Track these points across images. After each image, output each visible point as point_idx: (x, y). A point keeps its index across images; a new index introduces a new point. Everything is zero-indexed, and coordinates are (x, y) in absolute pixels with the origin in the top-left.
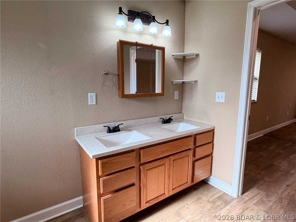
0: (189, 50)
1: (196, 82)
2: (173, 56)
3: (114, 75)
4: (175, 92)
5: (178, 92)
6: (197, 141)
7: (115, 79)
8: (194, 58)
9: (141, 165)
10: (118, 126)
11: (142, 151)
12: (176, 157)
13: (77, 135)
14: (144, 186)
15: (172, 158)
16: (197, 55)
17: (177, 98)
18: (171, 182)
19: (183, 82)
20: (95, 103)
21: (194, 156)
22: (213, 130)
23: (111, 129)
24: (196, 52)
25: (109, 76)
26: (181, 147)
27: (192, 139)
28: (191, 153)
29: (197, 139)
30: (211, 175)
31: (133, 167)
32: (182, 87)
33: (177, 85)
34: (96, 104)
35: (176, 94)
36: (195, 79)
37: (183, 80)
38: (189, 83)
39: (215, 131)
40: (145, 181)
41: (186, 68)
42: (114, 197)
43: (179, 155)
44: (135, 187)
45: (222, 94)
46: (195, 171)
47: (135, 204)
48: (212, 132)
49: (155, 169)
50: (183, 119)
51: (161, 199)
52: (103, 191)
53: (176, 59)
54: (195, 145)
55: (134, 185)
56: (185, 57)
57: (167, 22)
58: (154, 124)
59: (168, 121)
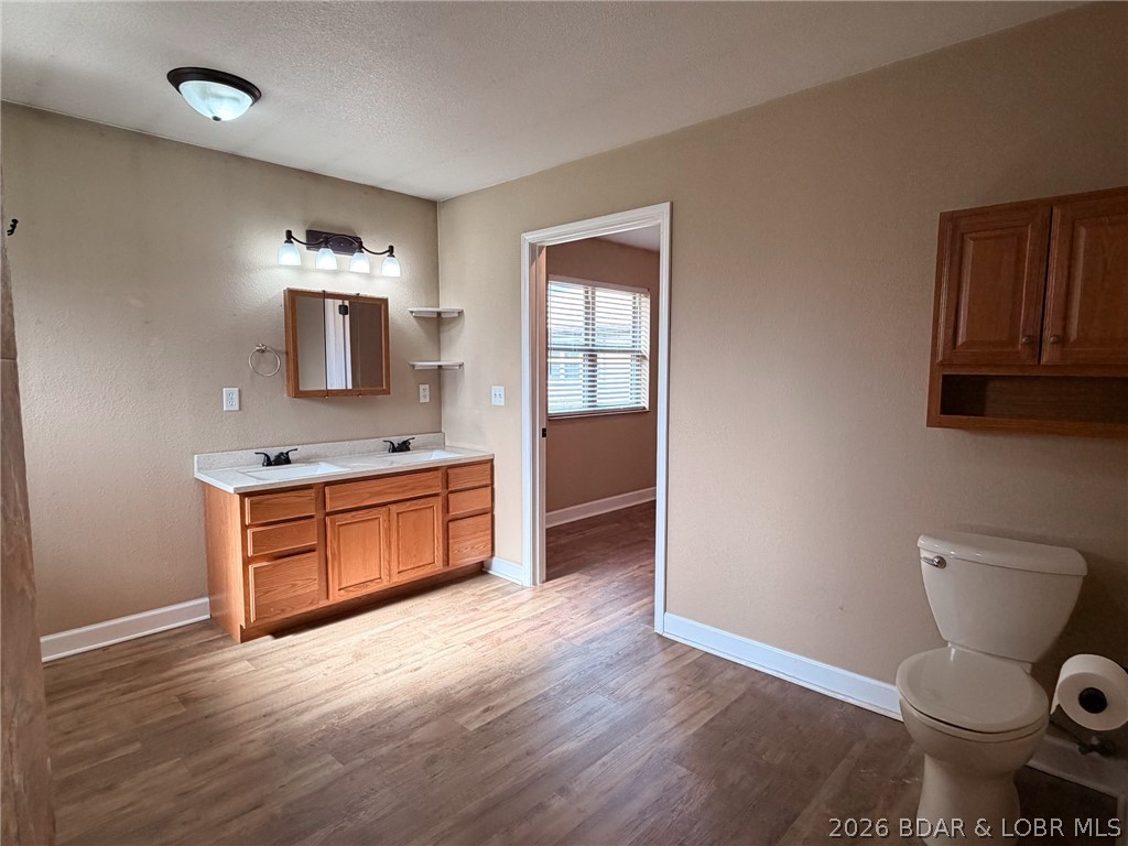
0: (448, 304)
1: (461, 365)
2: (412, 312)
3: (276, 352)
4: (421, 387)
5: (427, 386)
6: (451, 480)
7: (280, 362)
8: (454, 318)
9: (328, 514)
10: (287, 453)
11: (327, 489)
12: (403, 507)
13: (199, 469)
14: (333, 555)
15: (394, 508)
16: (461, 313)
17: (428, 400)
18: (394, 556)
19: (440, 367)
20: (236, 408)
21: (446, 509)
22: (492, 460)
23: (272, 459)
24: (459, 308)
25: (267, 354)
26: (413, 489)
27: (439, 474)
28: (438, 503)
29: (452, 477)
30: (492, 556)
31: (312, 517)
32: (438, 379)
33: (425, 371)
34: (240, 409)
35: (425, 393)
36: (459, 361)
37: (439, 360)
38: (450, 368)
39: (495, 463)
40: (335, 546)
41: (444, 336)
42: (275, 566)
43: (408, 503)
44: (316, 553)
45: (499, 390)
46: (451, 541)
47: (316, 587)
48: (489, 465)
49: (356, 526)
50: (441, 446)
51: (373, 588)
52: (254, 552)
53: (420, 318)
54: (447, 488)
55: (313, 550)
56: (439, 314)
57: (391, 250)
58: (370, 453)
59: (404, 447)
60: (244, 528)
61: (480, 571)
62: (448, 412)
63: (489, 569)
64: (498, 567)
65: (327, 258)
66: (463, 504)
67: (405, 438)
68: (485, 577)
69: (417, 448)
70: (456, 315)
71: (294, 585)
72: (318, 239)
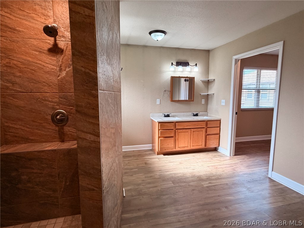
0: (211, 78)
1: (213, 94)
2: (201, 80)
3: (168, 91)
4: (202, 100)
5: (204, 99)
6: (208, 124)
7: (169, 93)
8: (212, 81)
9: (177, 129)
10: (169, 115)
11: (177, 123)
12: (195, 130)
13: (151, 116)
14: (177, 139)
15: (192, 130)
16: (214, 80)
17: (204, 103)
18: (192, 142)
19: (208, 94)
20: (159, 104)
21: (206, 132)
22: (220, 120)
23: (166, 115)
24: (214, 78)
25: (166, 92)
26: (197, 125)
27: (205, 122)
28: (204, 130)
29: (208, 123)
30: (219, 146)
31: (173, 129)
32: (207, 98)
33: (204, 96)
36: (213, 93)
37: (208, 93)
38: (210, 95)
39: (221, 121)
40: (178, 137)
41: (209, 86)
42: (164, 139)
43: (196, 129)
44: (173, 138)
45: (224, 101)
46: (207, 140)
47: (173, 146)
48: (219, 121)
49: (183, 133)
50: (207, 115)
51: (186, 149)
52: (160, 135)
53: (203, 82)
54: (207, 126)
55: (173, 137)
56: (208, 80)
57: (196, 64)
58: (188, 116)
59: (197, 115)
60: (159, 130)
61: (215, 150)
62: (209, 106)
63: (218, 149)
64: (220, 149)
65: (180, 68)
66: (211, 131)
67: (197, 113)
68: (216, 151)
69: (200, 115)
70: (213, 80)
71: (168, 144)
72: (179, 64)
